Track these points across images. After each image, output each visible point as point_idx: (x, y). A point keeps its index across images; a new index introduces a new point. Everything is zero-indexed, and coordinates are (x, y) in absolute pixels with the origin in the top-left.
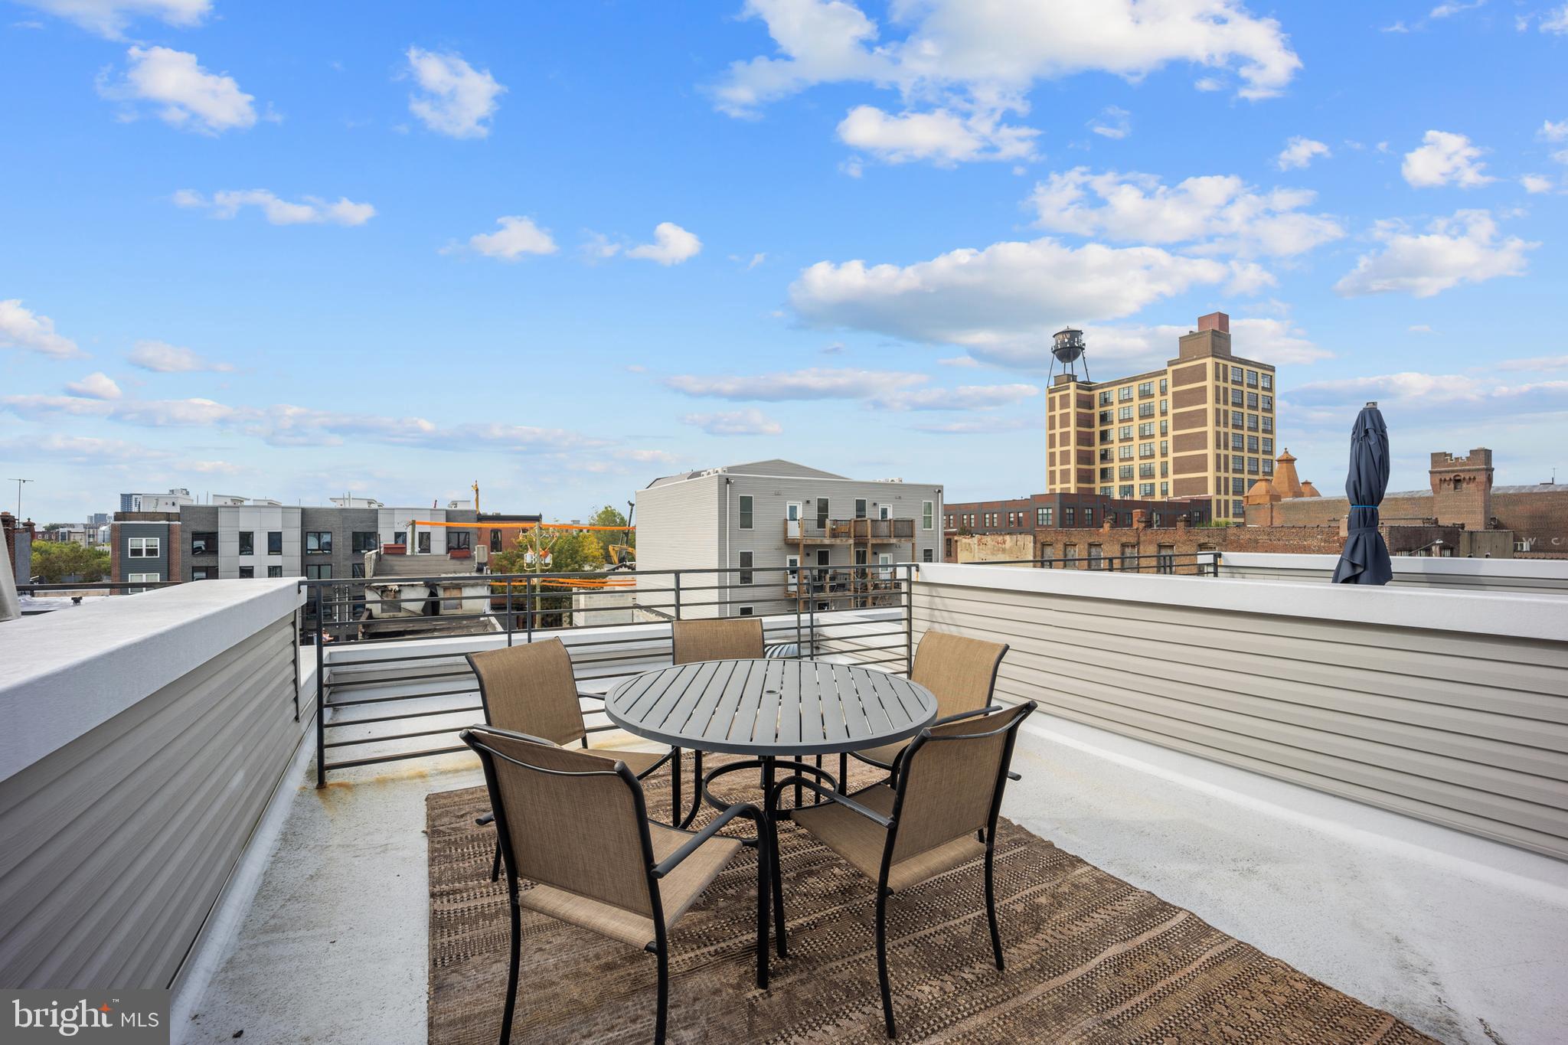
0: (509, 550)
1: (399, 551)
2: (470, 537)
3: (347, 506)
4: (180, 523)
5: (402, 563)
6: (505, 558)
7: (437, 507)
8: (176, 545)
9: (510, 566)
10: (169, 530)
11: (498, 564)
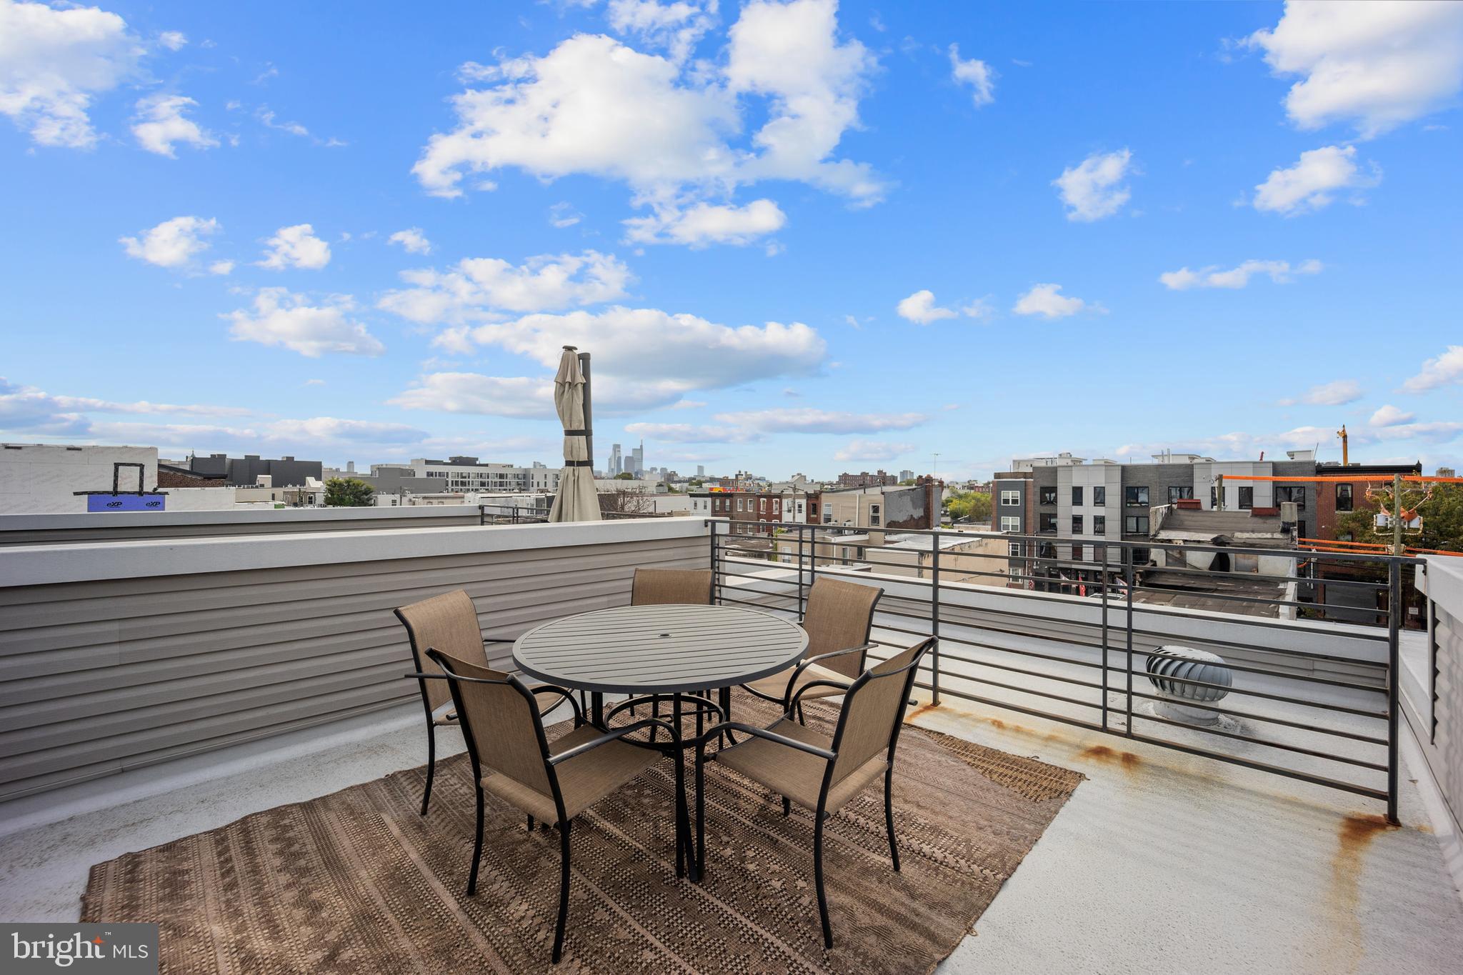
0: (1361, 509)
1: (1194, 506)
2: (1307, 493)
3: (1166, 462)
4: (1032, 480)
5: (1194, 519)
6: (1354, 519)
7: (1264, 460)
8: (1030, 497)
9: (1361, 529)
10: (1026, 486)
11: (1342, 526)
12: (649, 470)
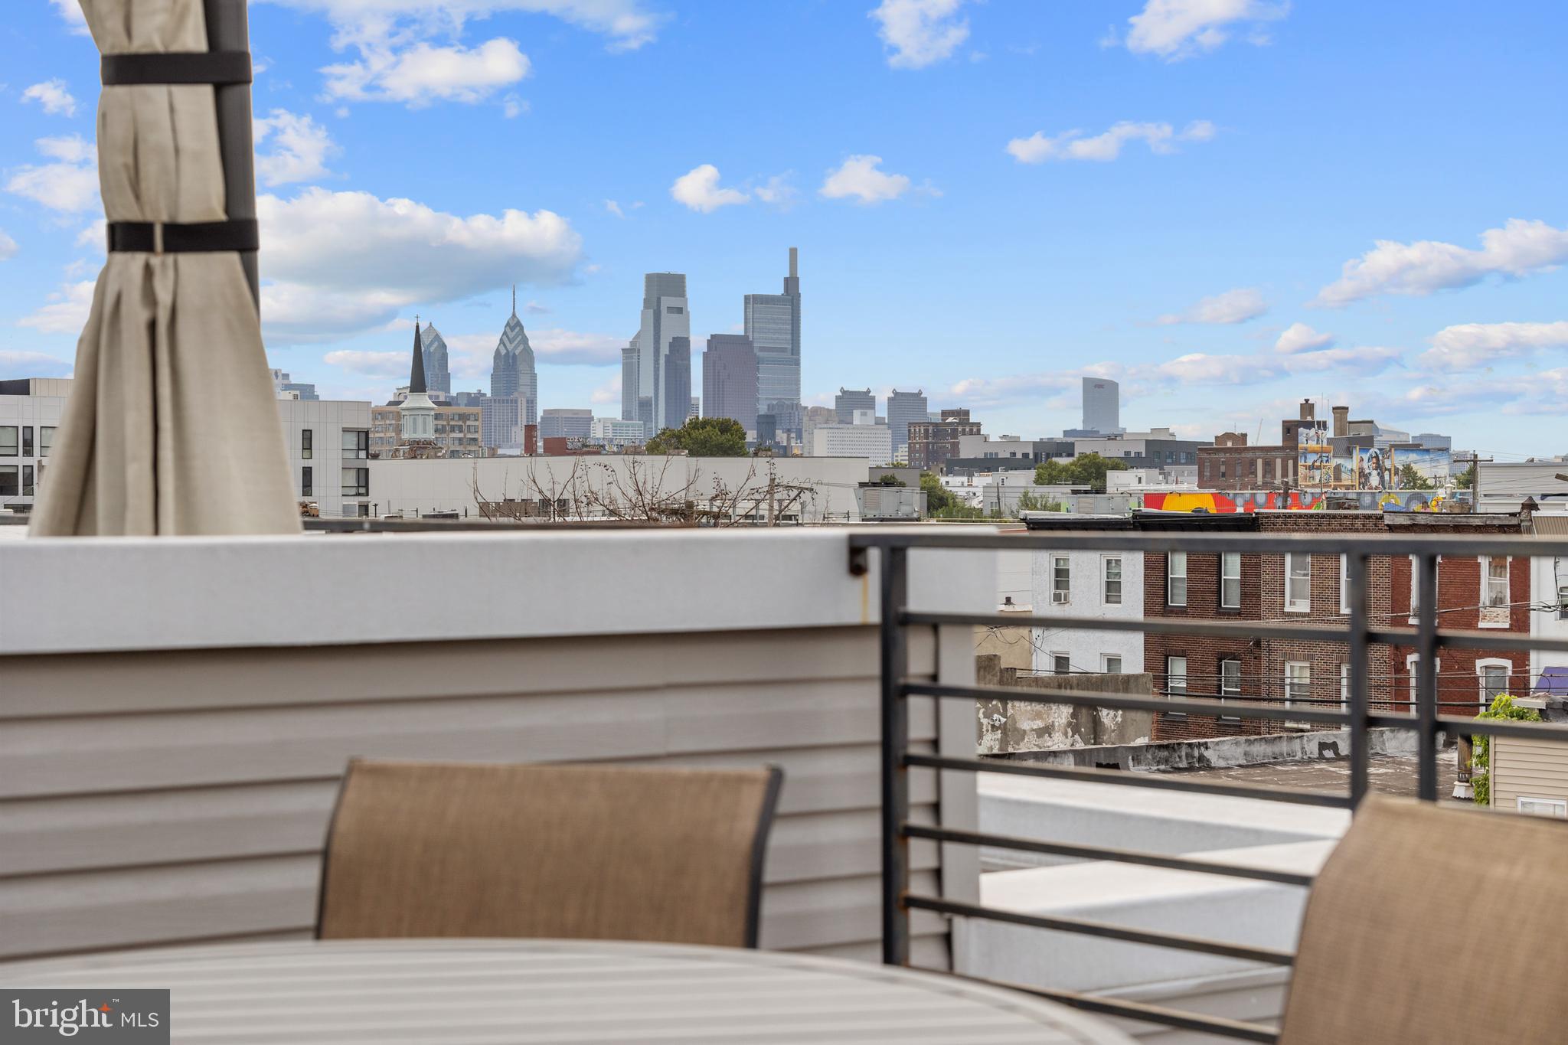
12: (832, 405)
